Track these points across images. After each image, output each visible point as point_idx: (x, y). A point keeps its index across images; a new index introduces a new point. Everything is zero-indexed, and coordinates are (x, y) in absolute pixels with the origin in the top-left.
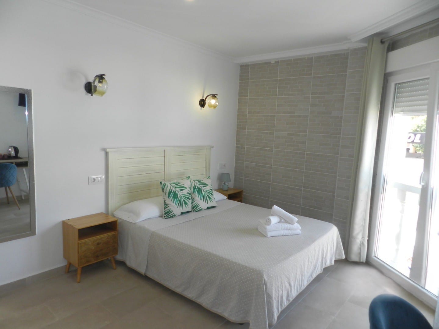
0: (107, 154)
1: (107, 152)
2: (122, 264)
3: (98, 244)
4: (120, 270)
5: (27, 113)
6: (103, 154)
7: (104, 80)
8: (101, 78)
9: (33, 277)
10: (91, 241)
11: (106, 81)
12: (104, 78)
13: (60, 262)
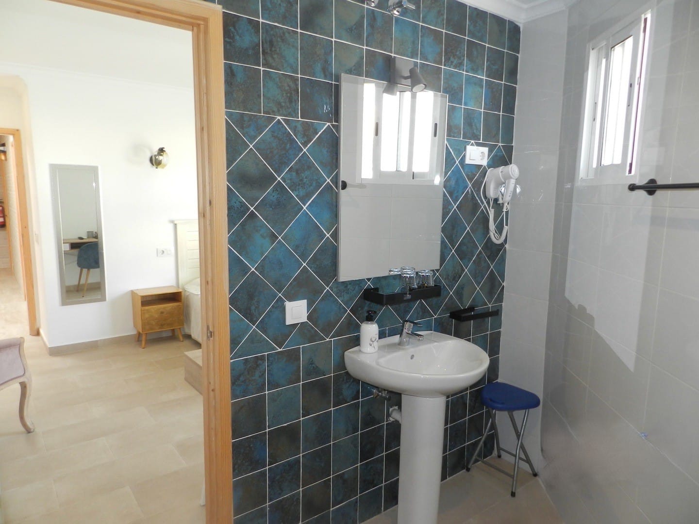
0: (175, 225)
1: (176, 224)
2: (188, 337)
3: (162, 313)
4: (187, 343)
5: (94, 184)
6: (171, 226)
7: (164, 153)
8: (161, 151)
9: (105, 340)
10: (155, 309)
11: (166, 153)
12: (165, 151)
13: (130, 330)
